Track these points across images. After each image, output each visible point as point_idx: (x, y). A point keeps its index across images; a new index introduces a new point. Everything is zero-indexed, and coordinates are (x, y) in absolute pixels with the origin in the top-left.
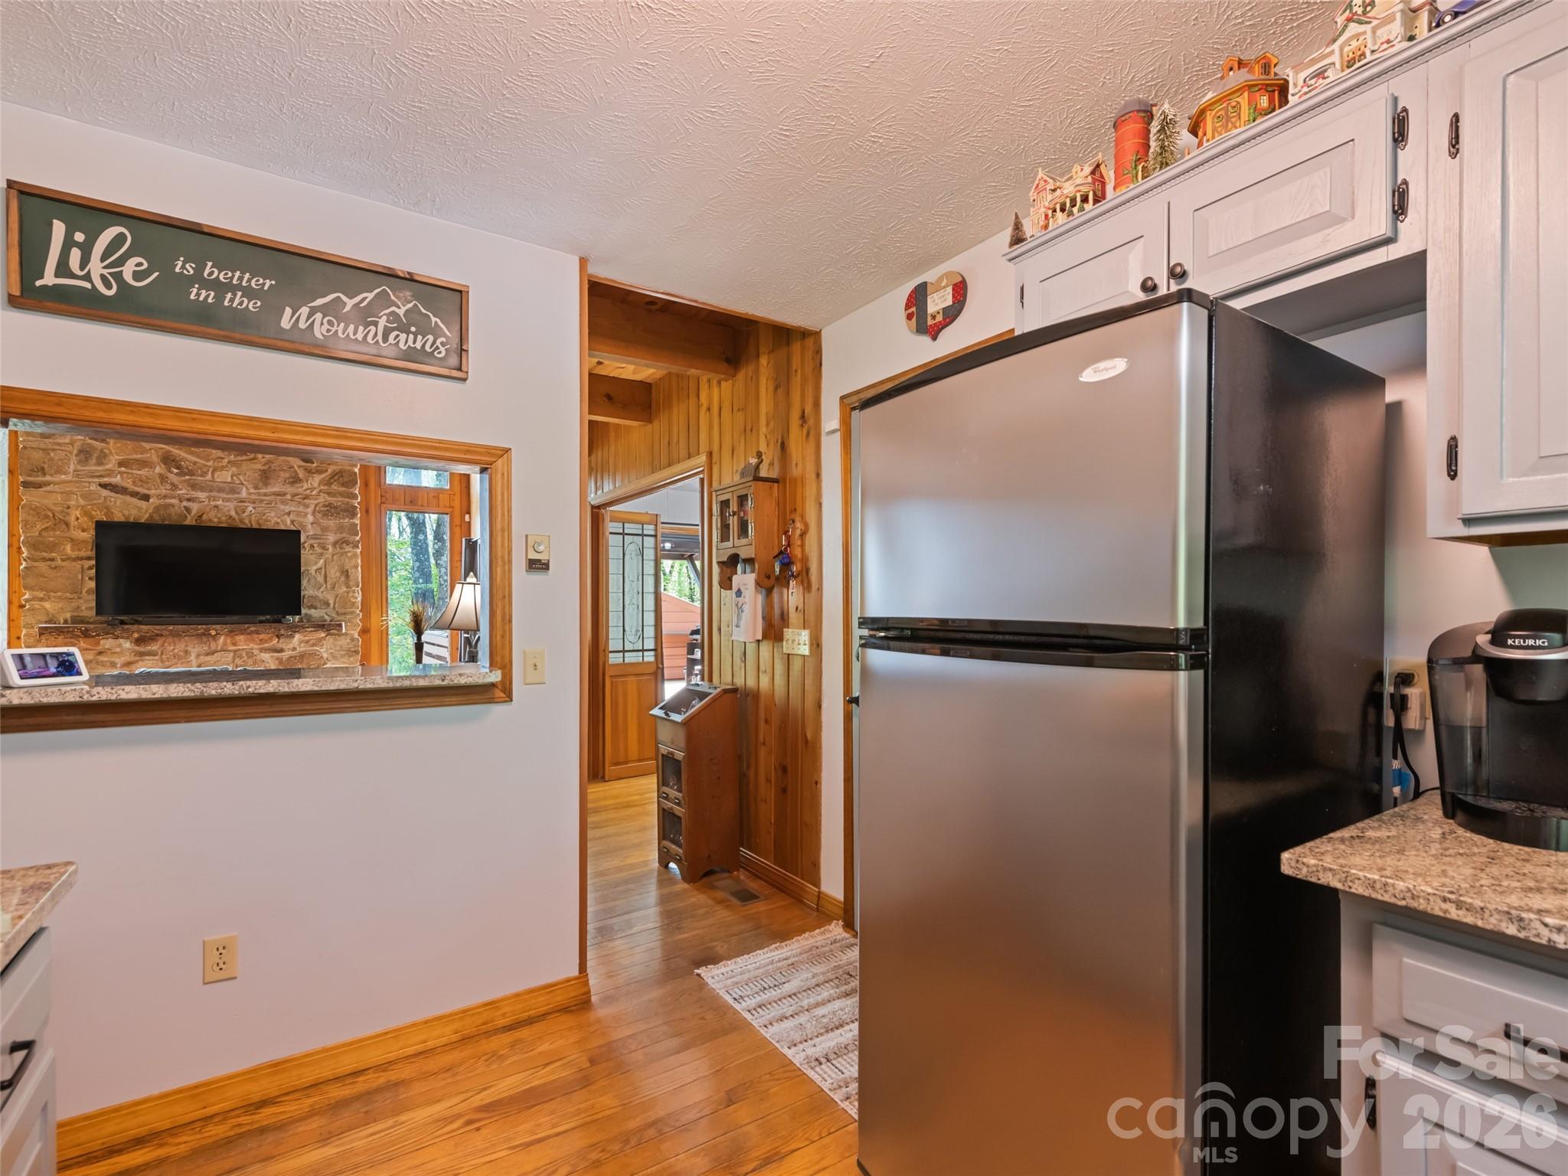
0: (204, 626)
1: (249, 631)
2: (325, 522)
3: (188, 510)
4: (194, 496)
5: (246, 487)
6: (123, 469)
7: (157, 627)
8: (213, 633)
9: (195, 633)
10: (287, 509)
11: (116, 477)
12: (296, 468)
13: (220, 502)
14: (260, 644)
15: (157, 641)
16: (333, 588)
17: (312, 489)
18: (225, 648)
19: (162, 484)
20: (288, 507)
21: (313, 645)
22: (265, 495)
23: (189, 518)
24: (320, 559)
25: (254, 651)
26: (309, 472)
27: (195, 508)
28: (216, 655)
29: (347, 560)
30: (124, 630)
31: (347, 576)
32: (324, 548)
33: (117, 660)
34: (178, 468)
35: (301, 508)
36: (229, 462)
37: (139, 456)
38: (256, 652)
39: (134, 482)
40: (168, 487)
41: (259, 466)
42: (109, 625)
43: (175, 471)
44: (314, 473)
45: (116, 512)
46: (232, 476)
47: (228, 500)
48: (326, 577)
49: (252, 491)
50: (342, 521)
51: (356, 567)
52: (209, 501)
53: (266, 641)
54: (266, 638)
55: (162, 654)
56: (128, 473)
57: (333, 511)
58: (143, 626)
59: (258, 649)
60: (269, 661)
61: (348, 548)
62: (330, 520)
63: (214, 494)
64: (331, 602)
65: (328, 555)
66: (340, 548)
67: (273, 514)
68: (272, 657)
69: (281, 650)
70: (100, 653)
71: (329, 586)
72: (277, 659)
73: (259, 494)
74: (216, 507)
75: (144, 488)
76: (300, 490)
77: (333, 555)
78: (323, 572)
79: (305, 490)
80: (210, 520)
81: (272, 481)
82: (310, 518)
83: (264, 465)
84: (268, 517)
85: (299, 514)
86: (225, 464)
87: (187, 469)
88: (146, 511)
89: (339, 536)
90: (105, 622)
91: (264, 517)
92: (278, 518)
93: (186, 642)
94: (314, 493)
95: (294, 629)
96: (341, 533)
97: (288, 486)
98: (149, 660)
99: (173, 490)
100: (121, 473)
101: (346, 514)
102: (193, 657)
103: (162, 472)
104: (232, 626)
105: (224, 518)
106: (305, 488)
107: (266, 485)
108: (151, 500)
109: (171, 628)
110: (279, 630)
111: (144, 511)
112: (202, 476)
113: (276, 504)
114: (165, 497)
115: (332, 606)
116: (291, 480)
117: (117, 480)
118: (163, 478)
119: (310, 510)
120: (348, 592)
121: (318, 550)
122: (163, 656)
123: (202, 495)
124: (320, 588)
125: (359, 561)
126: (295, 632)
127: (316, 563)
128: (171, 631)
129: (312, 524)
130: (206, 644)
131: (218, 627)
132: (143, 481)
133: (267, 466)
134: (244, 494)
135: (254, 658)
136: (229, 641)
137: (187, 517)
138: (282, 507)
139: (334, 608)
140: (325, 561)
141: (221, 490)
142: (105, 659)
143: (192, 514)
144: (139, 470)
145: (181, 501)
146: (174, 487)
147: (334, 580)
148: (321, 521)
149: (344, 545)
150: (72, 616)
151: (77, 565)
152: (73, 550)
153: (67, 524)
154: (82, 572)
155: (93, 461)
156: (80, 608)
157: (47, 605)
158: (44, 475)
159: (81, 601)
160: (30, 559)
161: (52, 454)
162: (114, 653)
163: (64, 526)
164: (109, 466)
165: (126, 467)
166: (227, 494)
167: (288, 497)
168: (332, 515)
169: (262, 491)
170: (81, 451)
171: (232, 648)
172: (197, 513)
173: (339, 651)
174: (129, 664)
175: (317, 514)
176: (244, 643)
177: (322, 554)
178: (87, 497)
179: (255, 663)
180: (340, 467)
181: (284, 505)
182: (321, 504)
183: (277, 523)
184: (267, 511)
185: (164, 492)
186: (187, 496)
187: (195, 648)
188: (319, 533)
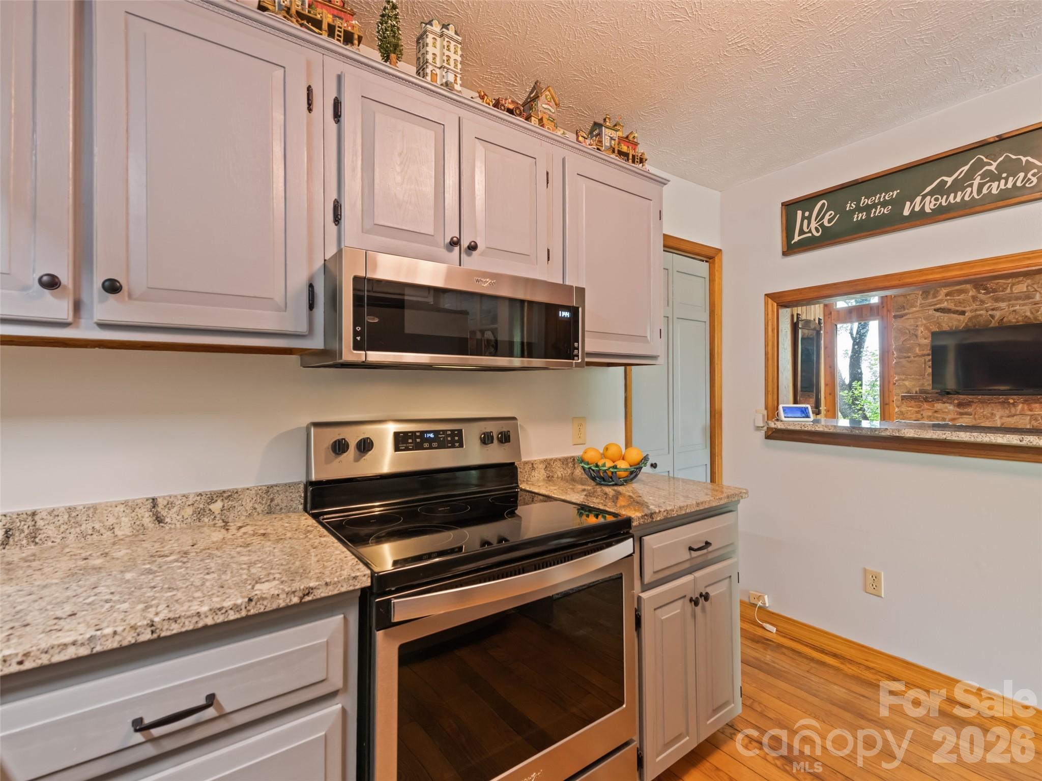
0: (1004, 397)
3: (992, 317)
4: (997, 306)
6: (948, 297)
7: (970, 397)
8: (1012, 401)
9: (997, 401)
11: (944, 303)
13: (1018, 307)
15: (971, 406)
18: (1022, 413)
19: (973, 301)
23: (993, 322)
27: (998, 314)
28: (1015, 417)
30: (949, 398)
33: (946, 417)
34: (985, 290)
37: (959, 287)
39: (955, 304)
40: (979, 303)
42: (939, 395)
43: (983, 292)
45: (944, 325)
46: (1028, 287)
47: (1024, 305)
52: (1009, 309)
55: (975, 414)
56: (952, 299)
58: (961, 396)
63: (1012, 302)
70: (936, 412)
74: (1015, 311)
75: (962, 307)
80: (1010, 321)
86: (1023, 280)
87: (992, 288)
88: (963, 322)
90: (937, 393)
93: (992, 407)
98: (966, 417)
99: (982, 305)
100: (947, 300)
102: (997, 417)
103: (974, 294)
105: (1021, 318)
108: (966, 314)
109: (980, 397)
111: (961, 322)
112: (1003, 291)
114: (976, 310)
117: (944, 305)
118: (974, 298)
122: (976, 416)
123: (1004, 305)
128: (980, 399)
130: (1007, 409)
131: (1016, 397)
134: (1037, 298)
136: (1025, 408)
137: (991, 322)
141: (1018, 298)
142: (939, 416)
143: (996, 319)
144: (959, 296)
145: (987, 312)
146: (983, 302)
150: (919, 390)
151: (922, 359)
152: (919, 351)
153: (916, 336)
154: (925, 363)
155: (931, 296)
156: (923, 384)
157: (907, 383)
158: (904, 309)
159: (925, 380)
160: (898, 357)
161: (908, 297)
162: (944, 412)
163: (915, 337)
164: (940, 298)
165: (951, 296)
166: (1024, 300)
170: (923, 292)
171: (1029, 413)
172: (999, 318)
174: (953, 419)
176: (1039, 410)
178: (927, 318)
185: (975, 307)
186: (991, 307)
187: (1000, 412)
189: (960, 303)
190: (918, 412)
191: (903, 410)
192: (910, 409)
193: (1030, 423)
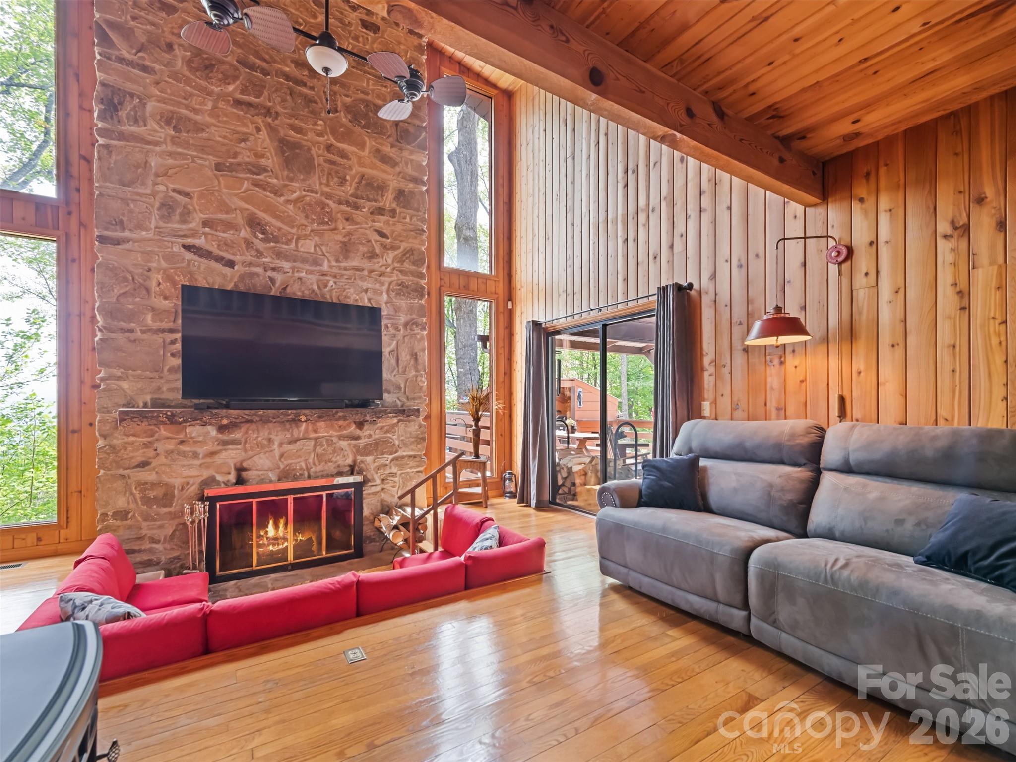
0: (294, 411)
1: (337, 416)
2: (396, 301)
3: (272, 280)
4: (279, 266)
5: (329, 261)
6: (207, 229)
7: (247, 412)
8: (303, 418)
9: (285, 419)
10: (365, 285)
11: (200, 238)
12: (373, 242)
13: (303, 275)
14: (339, 431)
15: (240, 428)
16: (404, 372)
17: (387, 266)
18: (306, 435)
19: (247, 249)
20: (365, 283)
21: (386, 432)
22: (346, 269)
23: (274, 290)
24: (393, 340)
25: (333, 438)
26: (384, 247)
27: (279, 279)
28: (298, 443)
29: (416, 343)
30: (213, 415)
31: (416, 359)
32: (397, 329)
33: (200, 451)
34: (263, 233)
35: (377, 286)
36: (312, 231)
37: (223, 216)
38: (335, 439)
39: (219, 245)
40: (254, 253)
41: (340, 238)
42: (196, 409)
43: (261, 236)
44: (389, 249)
45: (200, 279)
46: (315, 246)
47: (311, 273)
48: (398, 360)
49: (334, 264)
50: (412, 301)
51: (423, 350)
52: (293, 273)
53: (345, 428)
54: (345, 424)
56: (213, 235)
57: (405, 290)
58: (232, 411)
59: (337, 436)
60: (347, 449)
61: (417, 330)
62: (402, 300)
63: (297, 264)
64: (402, 386)
65: (400, 336)
66: (411, 330)
67: (352, 290)
68: (350, 445)
69: (357, 438)
70: (182, 442)
71: (401, 370)
72: (354, 447)
73: (340, 268)
74: (300, 279)
75: (229, 253)
76: (376, 267)
77: (404, 337)
78: (395, 355)
79: (381, 266)
80: (294, 294)
81: (352, 255)
82: (385, 296)
83: (344, 237)
84: (348, 293)
85: (375, 292)
86: (308, 233)
87: (272, 234)
88: (231, 280)
89: (409, 317)
91: (345, 293)
92: (357, 294)
93: (269, 429)
94: (389, 270)
95: (379, 415)
96: (411, 315)
97: (365, 261)
98: (232, 450)
99: (258, 258)
100: (205, 234)
101: (415, 294)
102: (275, 446)
103: (247, 236)
104: (321, 411)
105: (307, 292)
106: (380, 264)
107: (346, 258)
108: (236, 267)
109: (261, 412)
110: (365, 416)
111: (228, 279)
112: (287, 244)
113: (355, 279)
114: (250, 264)
115: (403, 390)
116: (369, 255)
117: (200, 242)
118: (248, 244)
119: (385, 288)
120: (417, 377)
121: (392, 331)
122: (247, 445)
123: (286, 265)
124: (393, 371)
125: (426, 344)
126: (379, 418)
127: (390, 345)
128: (261, 416)
129: (386, 303)
130: (288, 431)
131: (307, 412)
132: (226, 245)
133: (348, 237)
134: (325, 267)
135: (334, 445)
136: (310, 428)
137: (271, 289)
138: (360, 283)
139: (405, 393)
140: (397, 343)
141: (304, 261)
142: (187, 449)
143: (277, 285)
144: (224, 232)
145: (266, 271)
146: (260, 254)
147: (405, 363)
148: (394, 300)
149: (414, 326)
150: (152, 399)
151: (159, 339)
152: (154, 320)
153: (148, 290)
154: (164, 347)
155: (176, 218)
156: (159, 389)
157: (125, 385)
158: (123, 229)
159: (162, 381)
160: (106, 329)
161: (132, 206)
162: (196, 442)
163: (144, 292)
164: (193, 225)
165: (211, 228)
166: (311, 266)
167: (366, 273)
168: (404, 295)
169: (343, 265)
170: (163, 205)
171: (313, 435)
172: (282, 284)
173: (409, 438)
174: (212, 454)
175: (391, 292)
176: (324, 430)
177: (394, 336)
178: (170, 258)
179: (334, 452)
180: (410, 245)
181: (362, 281)
182: (395, 283)
183: (356, 300)
184: (347, 287)
185: (249, 259)
186: (272, 266)
187: (278, 435)
188: (391, 313)
189: (226, 244)
190: (146, 445)
191: (117, 442)
192: (132, 439)
193: (314, 450)
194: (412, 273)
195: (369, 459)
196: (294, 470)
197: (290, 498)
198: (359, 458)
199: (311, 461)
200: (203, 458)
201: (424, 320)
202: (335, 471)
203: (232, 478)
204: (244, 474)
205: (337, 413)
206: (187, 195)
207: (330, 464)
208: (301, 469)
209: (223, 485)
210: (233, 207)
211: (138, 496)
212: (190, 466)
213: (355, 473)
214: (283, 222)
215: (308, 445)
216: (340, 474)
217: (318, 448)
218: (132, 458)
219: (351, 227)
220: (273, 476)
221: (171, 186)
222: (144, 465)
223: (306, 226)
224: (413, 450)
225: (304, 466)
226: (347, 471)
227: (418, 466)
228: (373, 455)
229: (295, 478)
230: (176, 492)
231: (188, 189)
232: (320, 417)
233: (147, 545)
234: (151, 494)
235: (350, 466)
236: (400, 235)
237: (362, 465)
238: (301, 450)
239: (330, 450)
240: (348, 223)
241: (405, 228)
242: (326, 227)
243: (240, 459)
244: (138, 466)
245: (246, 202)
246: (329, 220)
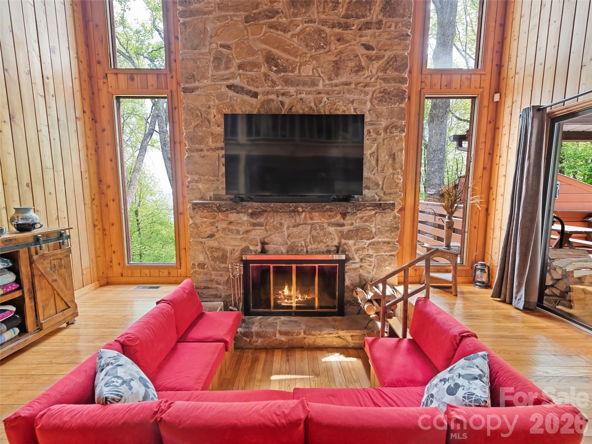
0: (294, 204)
2: (379, 108)
3: (282, 103)
4: (287, 91)
5: (323, 79)
6: (241, 71)
7: (263, 204)
8: (300, 209)
9: (288, 210)
10: (351, 97)
11: (237, 78)
12: (360, 56)
13: (303, 96)
14: (329, 220)
15: (263, 215)
16: (383, 170)
17: (371, 76)
18: (305, 222)
19: (265, 81)
21: (365, 222)
22: (336, 85)
23: (283, 111)
24: (374, 143)
26: (370, 59)
27: (287, 101)
28: (299, 227)
29: (395, 144)
30: (243, 207)
31: (394, 159)
32: (378, 133)
33: (240, 229)
34: (276, 66)
35: (362, 96)
36: (311, 57)
37: (250, 59)
38: (325, 226)
39: (248, 82)
40: (270, 84)
41: (333, 58)
42: (233, 202)
43: (274, 69)
44: (374, 60)
45: (237, 109)
46: (313, 70)
47: (309, 93)
48: (377, 160)
49: (327, 82)
50: (393, 106)
51: (401, 150)
52: (297, 95)
53: (333, 217)
54: (332, 214)
55: (266, 225)
56: (244, 74)
57: (387, 96)
58: (254, 203)
59: (327, 223)
60: (334, 233)
61: (396, 133)
62: (384, 106)
63: (300, 88)
64: (380, 183)
65: (380, 139)
66: (391, 133)
67: (341, 103)
68: (336, 230)
70: (231, 223)
71: (379, 169)
72: (340, 232)
73: (332, 85)
74: (301, 99)
75: (254, 86)
76: (362, 79)
77: (384, 140)
78: (375, 156)
79: (366, 78)
80: (297, 112)
81: (342, 71)
82: (369, 104)
83: (336, 56)
84: (337, 106)
86: (308, 59)
87: (282, 66)
88: (256, 107)
89: (389, 121)
90: (231, 200)
91: (335, 107)
92: (345, 106)
93: (281, 216)
94: (373, 80)
95: (359, 208)
96: (391, 119)
97: (353, 75)
98: (259, 230)
99: (273, 87)
100: (239, 75)
101: (396, 99)
102: (285, 229)
103: (266, 71)
104: (314, 204)
105: (306, 110)
106: (366, 76)
107: (337, 75)
108: (259, 97)
109: (272, 205)
110: (347, 208)
111: (254, 107)
112: (292, 71)
113: (344, 93)
114: (268, 93)
115: (381, 186)
116: (356, 69)
117: (237, 81)
118: (266, 76)
119: (369, 97)
120: (394, 174)
121: (374, 135)
122: (267, 227)
123: (292, 90)
124: (372, 171)
125: (404, 144)
126: (358, 210)
127: (371, 148)
128: (272, 207)
129: (369, 111)
130: (293, 218)
131: (303, 204)
132: (252, 80)
133: (339, 56)
134: (321, 87)
135: (325, 230)
136: (308, 216)
137: (282, 110)
138: (348, 96)
139: (382, 189)
140: (378, 145)
141: (305, 84)
142: (233, 228)
143: (285, 107)
144: (251, 71)
145: (278, 97)
146: (274, 83)
147: (384, 163)
148: (377, 107)
149: (394, 129)
150: (214, 195)
151: (215, 154)
152: (213, 142)
153: (209, 121)
154: (219, 160)
155: (223, 66)
156: (217, 188)
157: (200, 186)
158: (195, 81)
159: (219, 183)
160: (190, 150)
161: (198, 63)
162: (238, 223)
163: (207, 123)
164: (232, 70)
165: (243, 69)
166: (309, 87)
167: (353, 86)
168: (385, 101)
169: (334, 82)
170: (215, 58)
171: (310, 222)
172: (289, 106)
173: (384, 227)
174: (247, 232)
175: (374, 100)
176: (318, 219)
177: (375, 140)
178: (220, 97)
179: (325, 235)
180: (394, 52)
181: (349, 94)
182: (378, 91)
183: (344, 111)
184: (337, 100)
185: (267, 89)
186: (282, 91)
187: (287, 222)
188: (374, 119)
190: (212, 224)
191: (198, 221)
192: (205, 220)
193: (311, 233)
194: (394, 80)
195: (351, 242)
196: (297, 246)
197: (294, 266)
198: (343, 241)
199: (308, 240)
200: (243, 234)
201: (404, 122)
202: (325, 249)
203: (259, 248)
204: (266, 246)
205: (325, 206)
206: (228, 47)
207: (321, 244)
208: (302, 246)
209: (253, 253)
210: (257, 49)
211: (209, 255)
212: (235, 239)
213: (340, 252)
214: (289, 53)
215: (306, 229)
216: (329, 252)
217: (313, 231)
218: (205, 232)
219: (342, 46)
220: (283, 249)
221: (219, 43)
222: (211, 236)
223: (306, 53)
224: (387, 237)
225: (303, 244)
226: (334, 250)
227: (391, 251)
228: (354, 239)
229: (298, 253)
230: (228, 254)
231: (229, 43)
232: (313, 209)
233: (215, 286)
234: (216, 255)
235: (336, 246)
236: (385, 45)
237: (345, 246)
238: (301, 232)
239: (322, 233)
240: (339, 43)
241: (389, 37)
242: (322, 51)
243: (263, 236)
244: (208, 237)
245: (265, 43)
246: (324, 44)
